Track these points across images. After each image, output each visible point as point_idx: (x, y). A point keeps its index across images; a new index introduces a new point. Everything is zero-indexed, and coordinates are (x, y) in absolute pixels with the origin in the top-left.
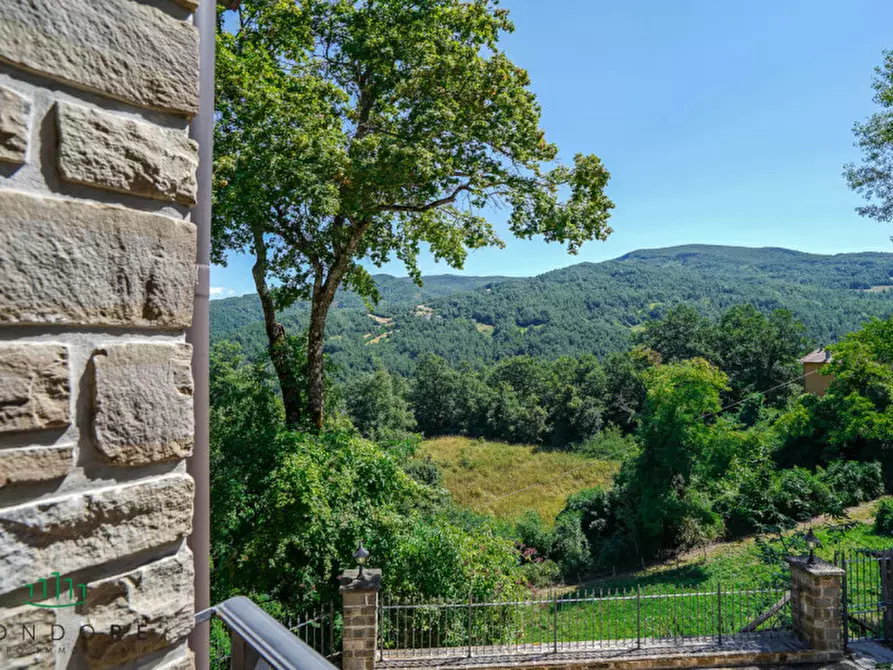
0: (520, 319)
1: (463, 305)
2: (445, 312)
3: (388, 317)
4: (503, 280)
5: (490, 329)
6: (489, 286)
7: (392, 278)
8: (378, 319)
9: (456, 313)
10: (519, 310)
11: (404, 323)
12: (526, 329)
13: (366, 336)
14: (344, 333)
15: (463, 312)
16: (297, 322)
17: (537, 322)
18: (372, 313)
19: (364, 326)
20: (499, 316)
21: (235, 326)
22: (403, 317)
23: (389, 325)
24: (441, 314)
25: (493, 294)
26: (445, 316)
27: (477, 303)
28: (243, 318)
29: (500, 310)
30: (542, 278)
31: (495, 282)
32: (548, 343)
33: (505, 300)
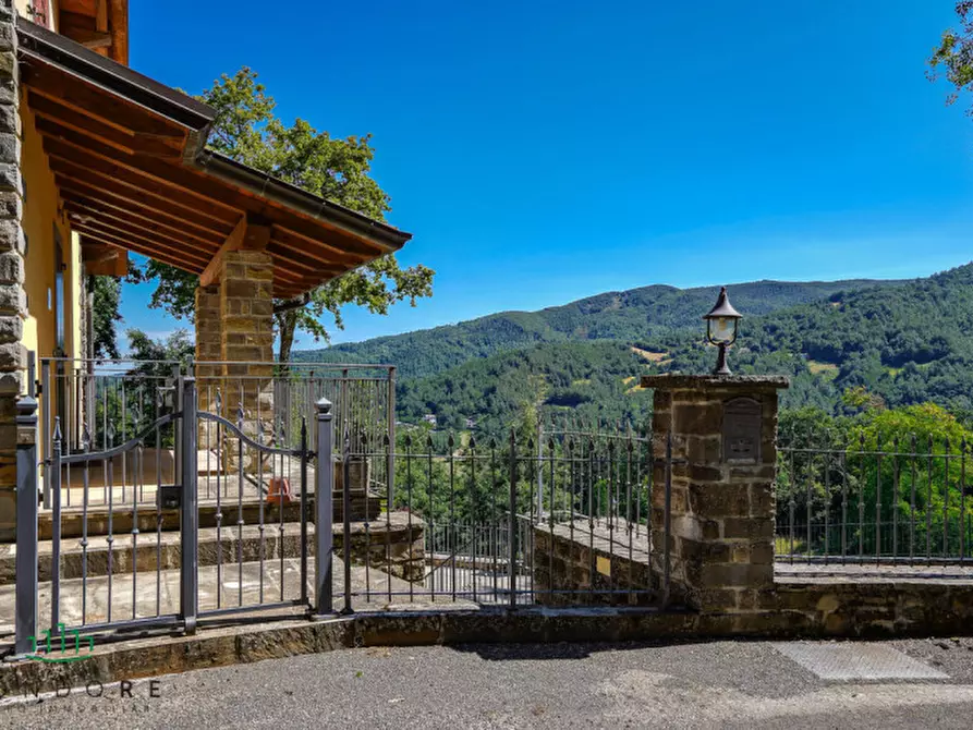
0: (890, 350)
1: (786, 331)
2: (757, 343)
3: (663, 351)
4: (866, 286)
5: (833, 369)
6: (835, 298)
7: (673, 290)
8: (646, 354)
9: (775, 344)
10: (889, 336)
11: (686, 361)
12: (900, 371)
13: (626, 381)
14: (593, 376)
15: (787, 342)
16: (527, 359)
17: (923, 357)
18: (638, 346)
19: (624, 365)
20: (849, 347)
21: (447, 366)
22: (686, 351)
23: (664, 363)
24: (748, 344)
25: (842, 310)
26: (754, 349)
27: (812, 326)
28: (457, 354)
29: (853, 336)
30: (942, 279)
31: (847, 291)
32: (942, 392)
33: (864, 320)
